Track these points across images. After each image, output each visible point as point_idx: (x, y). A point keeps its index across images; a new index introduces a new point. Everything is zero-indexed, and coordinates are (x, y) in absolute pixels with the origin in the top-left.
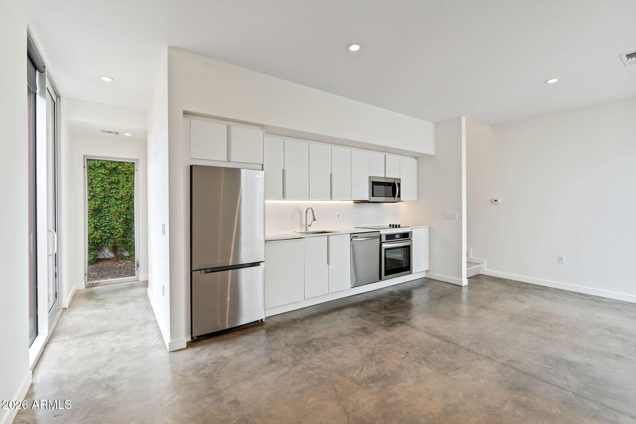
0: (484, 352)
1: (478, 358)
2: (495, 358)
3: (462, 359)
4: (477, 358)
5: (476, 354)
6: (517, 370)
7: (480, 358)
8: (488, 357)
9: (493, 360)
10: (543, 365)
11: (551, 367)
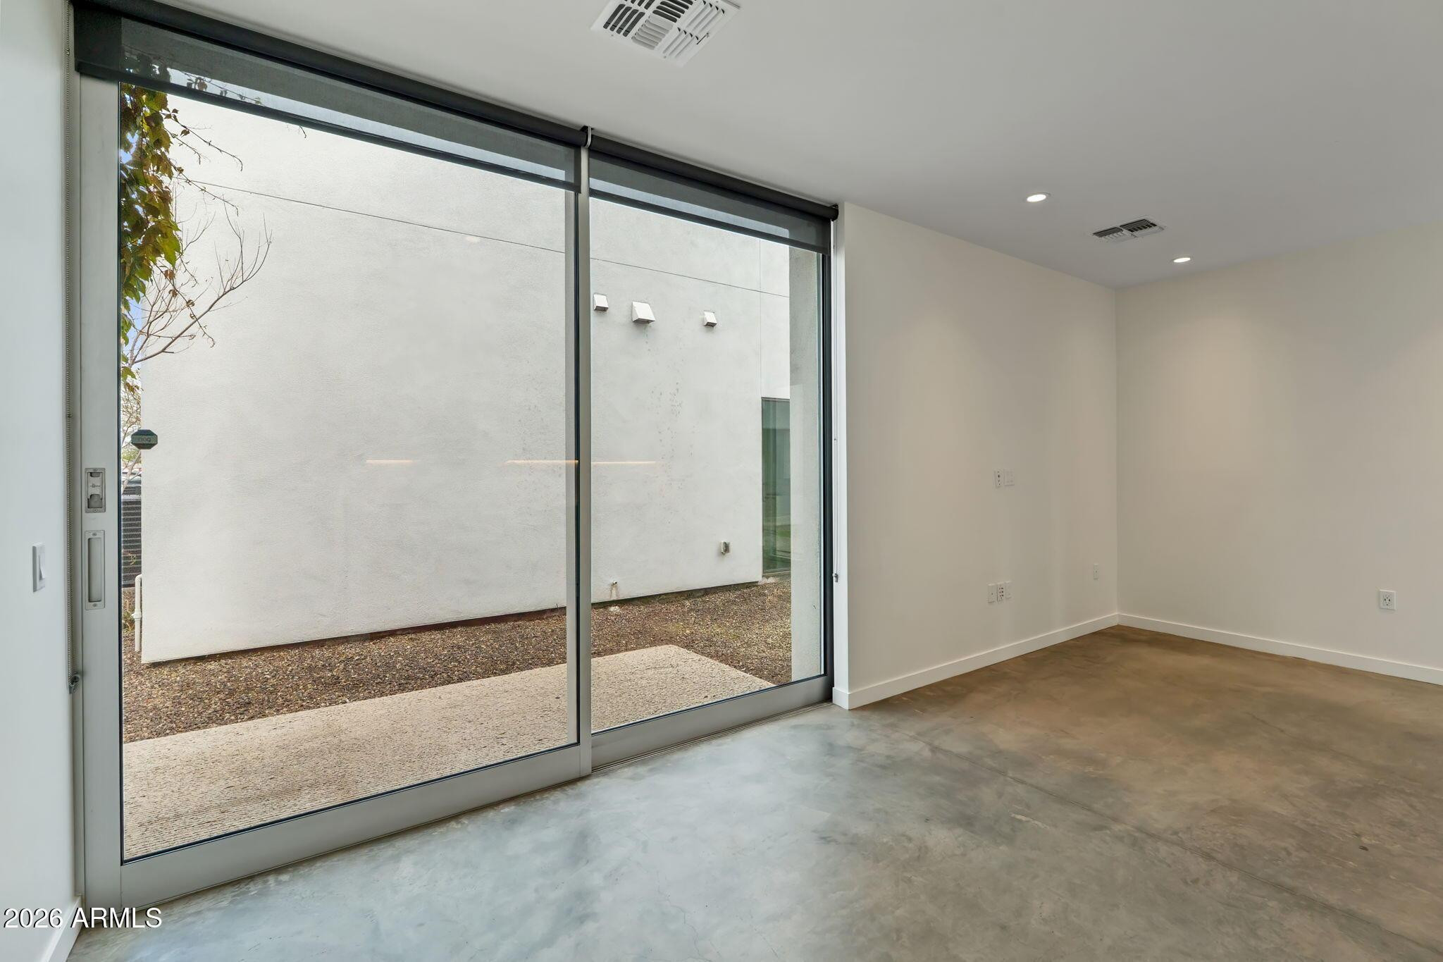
0: (1164, 849)
1: (1176, 833)
2: (1137, 835)
3: (1214, 833)
4: (1180, 835)
5: (1181, 844)
6: (1090, 809)
7: (1171, 835)
8: (1151, 836)
9: (1139, 829)
10: (1028, 819)
11: (1013, 815)
